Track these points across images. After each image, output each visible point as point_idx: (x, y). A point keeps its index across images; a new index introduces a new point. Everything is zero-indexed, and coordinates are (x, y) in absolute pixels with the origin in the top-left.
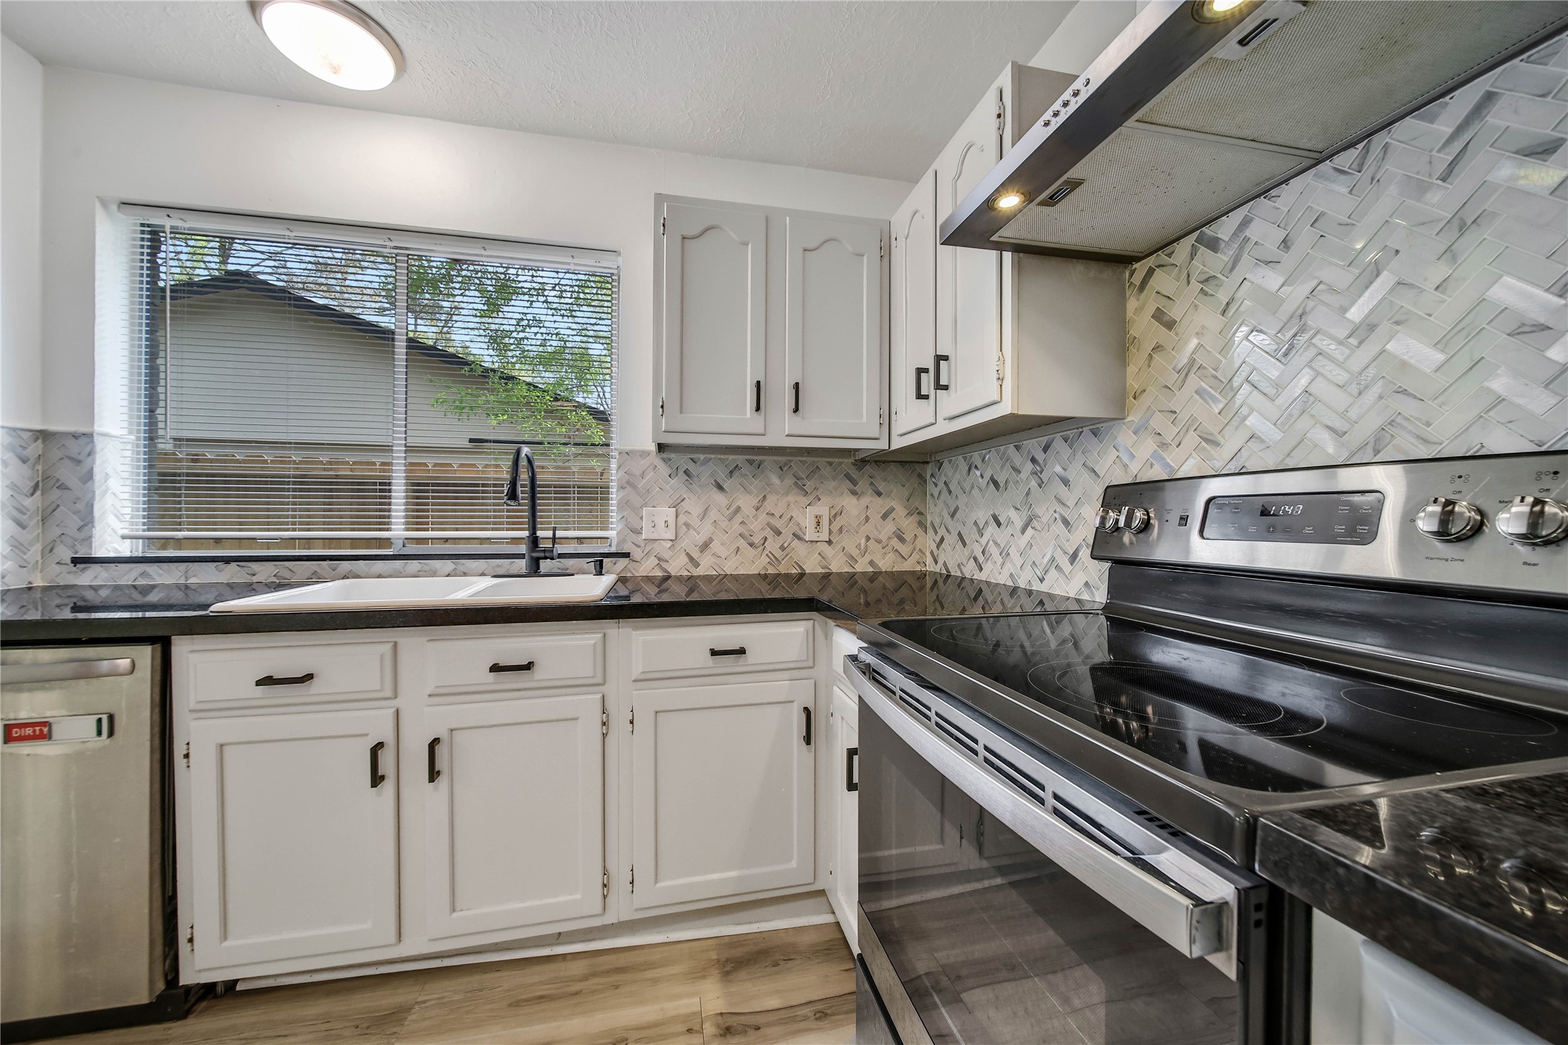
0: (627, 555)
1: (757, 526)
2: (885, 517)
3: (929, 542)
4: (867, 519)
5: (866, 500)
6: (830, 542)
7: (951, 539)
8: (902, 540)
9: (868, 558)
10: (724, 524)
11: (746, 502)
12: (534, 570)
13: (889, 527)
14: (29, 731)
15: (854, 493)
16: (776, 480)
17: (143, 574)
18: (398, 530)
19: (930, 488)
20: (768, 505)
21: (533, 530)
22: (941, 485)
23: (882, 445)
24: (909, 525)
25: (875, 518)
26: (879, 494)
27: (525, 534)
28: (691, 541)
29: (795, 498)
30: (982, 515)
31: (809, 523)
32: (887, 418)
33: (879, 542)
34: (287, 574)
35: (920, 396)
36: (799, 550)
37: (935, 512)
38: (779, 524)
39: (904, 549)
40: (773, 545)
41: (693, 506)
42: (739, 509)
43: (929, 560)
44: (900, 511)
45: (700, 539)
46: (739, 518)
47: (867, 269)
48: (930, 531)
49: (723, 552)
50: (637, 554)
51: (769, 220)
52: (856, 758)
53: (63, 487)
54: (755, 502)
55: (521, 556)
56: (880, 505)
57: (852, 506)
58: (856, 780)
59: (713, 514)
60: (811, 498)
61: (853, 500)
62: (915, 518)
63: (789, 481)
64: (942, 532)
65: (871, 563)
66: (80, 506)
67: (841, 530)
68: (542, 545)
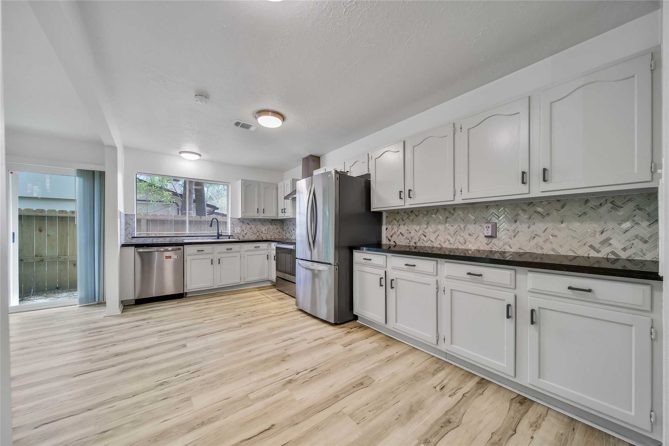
0: (232, 236)
1: (255, 230)
2: (277, 229)
3: (284, 233)
4: (274, 229)
5: (273, 226)
6: (267, 233)
7: (288, 233)
8: (280, 233)
9: (274, 236)
10: (249, 230)
11: (253, 226)
12: (218, 238)
13: (277, 231)
14: (168, 257)
15: (271, 225)
16: (258, 223)
17: (145, 240)
18: (187, 232)
19: (284, 224)
20: (257, 227)
21: (218, 231)
22: (286, 224)
23: (277, 218)
24: (281, 230)
25: (275, 229)
26: (276, 225)
27: (217, 232)
28: (243, 233)
29: (261, 226)
30: (292, 229)
31: (264, 230)
32: (277, 214)
33: (276, 233)
34: (171, 239)
35: (282, 213)
36: (262, 235)
37: (285, 228)
38: (259, 230)
39: (280, 234)
40: (258, 234)
41: (244, 227)
42: (252, 228)
43: (284, 236)
44: (279, 228)
45: (245, 233)
46: (252, 229)
47: (274, 191)
48: (284, 231)
49: (249, 235)
50: (234, 235)
51: (259, 183)
52: (275, 257)
53: (129, 224)
54: (255, 227)
55: (216, 236)
56: (276, 227)
57: (271, 227)
58: (275, 259)
59: (247, 229)
60: (264, 226)
61: (271, 226)
62: (282, 229)
63: (260, 223)
64: (286, 231)
65: (274, 237)
66: (132, 227)
67: (269, 231)
68: (220, 234)
